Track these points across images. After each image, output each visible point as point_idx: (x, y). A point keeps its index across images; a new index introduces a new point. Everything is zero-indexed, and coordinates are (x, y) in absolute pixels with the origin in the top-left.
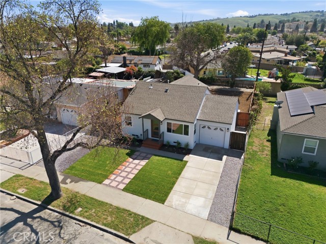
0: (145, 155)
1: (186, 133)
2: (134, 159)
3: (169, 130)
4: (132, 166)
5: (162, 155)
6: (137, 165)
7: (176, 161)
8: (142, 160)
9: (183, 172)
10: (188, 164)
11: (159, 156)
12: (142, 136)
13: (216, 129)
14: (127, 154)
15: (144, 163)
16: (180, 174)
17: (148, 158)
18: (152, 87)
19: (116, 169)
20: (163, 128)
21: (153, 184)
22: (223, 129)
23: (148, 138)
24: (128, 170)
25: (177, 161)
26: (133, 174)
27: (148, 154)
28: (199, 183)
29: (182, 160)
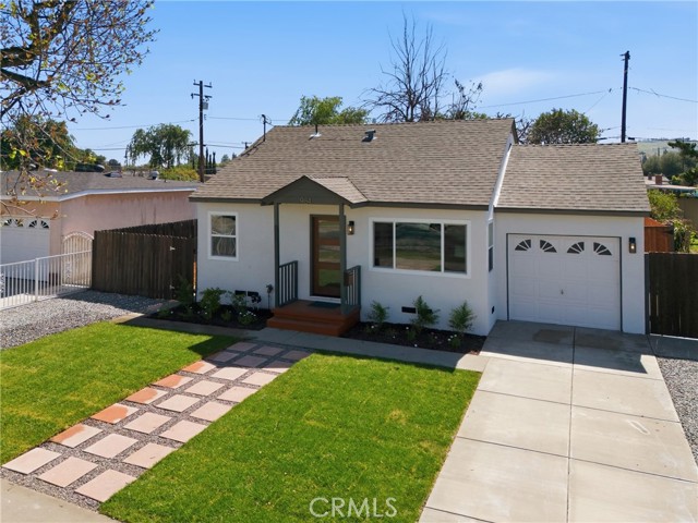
0: (274, 351)
1: (457, 263)
2: (220, 365)
3: (382, 256)
4: (205, 387)
5: (358, 352)
6: (228, 385)
7: (422, 372)
8: (261, 366)
9: (468, 413)
10: (482, 384)
11: (341, 354)
12: (273, 294)
13: (576, 249)
14: (196, 348)
15: (263, 377)
16: (455, 423)
17: (290, 362)
18: (318, 135)
19: (120, 400)
20: (360, 248)
21: (300, 469)
22: (611, 245)
23: (295, 300)
24: (179, 403)
25: (431, 372)
26: (197, 420)
27: (288, 348)
28: (581, 470)
29: (452, 370)
